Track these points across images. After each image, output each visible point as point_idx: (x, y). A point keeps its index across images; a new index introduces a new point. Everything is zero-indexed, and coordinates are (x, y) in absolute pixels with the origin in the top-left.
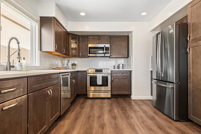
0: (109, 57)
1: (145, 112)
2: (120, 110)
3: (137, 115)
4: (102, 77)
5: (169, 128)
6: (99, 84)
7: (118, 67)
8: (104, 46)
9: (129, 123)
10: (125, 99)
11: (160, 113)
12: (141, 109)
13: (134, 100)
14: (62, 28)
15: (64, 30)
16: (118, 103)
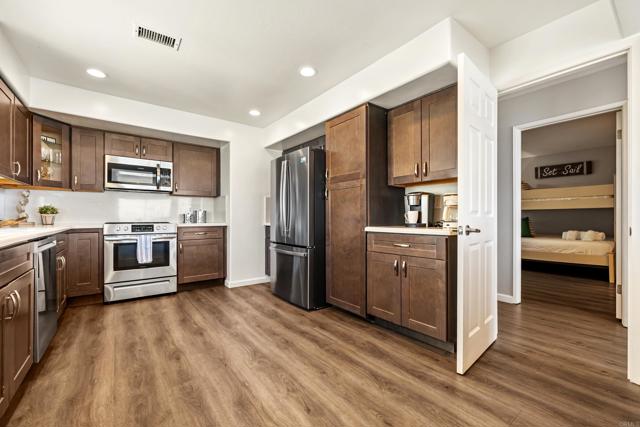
0: (171, 193)
1: (259, 308)
2: (207, 315)
3: (245, 315)
4: (154, 243)
5: (301, 323)
6: (144, 261)
7: (194, 218)
8: (155, 166)
9: (232, 334)
10: (212, 291)
11: (285, 304)
12: (251, 304)
13: (232, 289)
14: (12, 96)
15: (18, 102)
16: (199, 300)
